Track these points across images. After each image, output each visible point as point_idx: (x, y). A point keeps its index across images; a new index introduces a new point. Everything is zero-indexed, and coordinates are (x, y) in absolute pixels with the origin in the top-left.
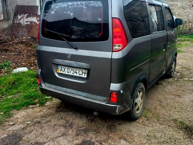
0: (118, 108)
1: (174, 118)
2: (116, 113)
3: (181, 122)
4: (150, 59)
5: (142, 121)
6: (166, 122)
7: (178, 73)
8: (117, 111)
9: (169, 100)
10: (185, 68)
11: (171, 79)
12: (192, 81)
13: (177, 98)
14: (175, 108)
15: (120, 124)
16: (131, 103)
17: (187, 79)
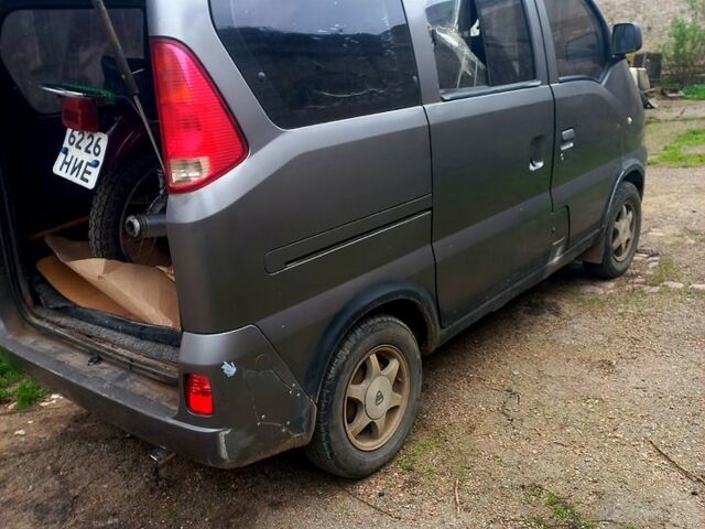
0: (223, 440)
1: (534, 477)
2: (223, 460)
3: (555, 501)
4: (431, 209)
5: (379, 488)
6: (485, 499)
7: (651, 259)
8: (224, 453)
9: (550, 389)
10: (693, 233)
11: (611, 285)
12: (698, 292)
13: (595, 377)
14: (562, 427)
15: (275, 505)
16: (304, 411)
17: (681, 285)
